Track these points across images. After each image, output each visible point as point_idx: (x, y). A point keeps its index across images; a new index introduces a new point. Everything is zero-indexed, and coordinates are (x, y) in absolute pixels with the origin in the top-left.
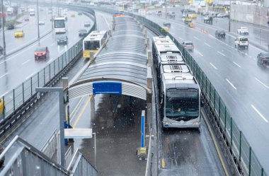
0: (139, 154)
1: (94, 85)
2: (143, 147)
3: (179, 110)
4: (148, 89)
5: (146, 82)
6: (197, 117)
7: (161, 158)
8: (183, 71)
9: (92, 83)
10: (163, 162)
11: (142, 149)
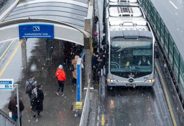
0: (74, 110)
1: (20, 27)
2: (79, 101)
3: (128, 64)
4: (86, 33)
5: (83, 24)
6: (149, 73)
7: (101, 114)
8: (134, 15)
9: (17, 25)
10: (103, 119)
11: (78, 103)
